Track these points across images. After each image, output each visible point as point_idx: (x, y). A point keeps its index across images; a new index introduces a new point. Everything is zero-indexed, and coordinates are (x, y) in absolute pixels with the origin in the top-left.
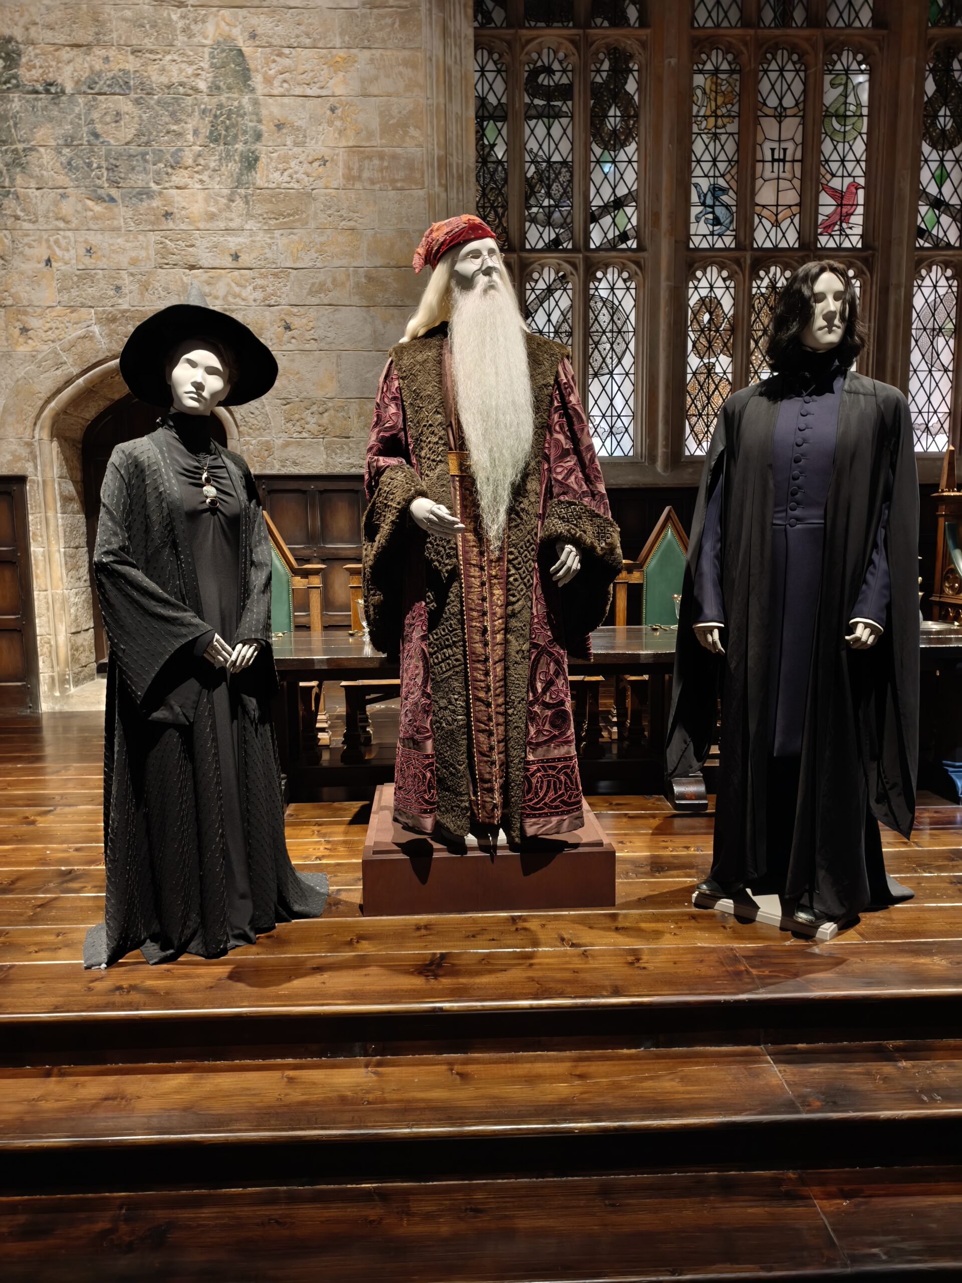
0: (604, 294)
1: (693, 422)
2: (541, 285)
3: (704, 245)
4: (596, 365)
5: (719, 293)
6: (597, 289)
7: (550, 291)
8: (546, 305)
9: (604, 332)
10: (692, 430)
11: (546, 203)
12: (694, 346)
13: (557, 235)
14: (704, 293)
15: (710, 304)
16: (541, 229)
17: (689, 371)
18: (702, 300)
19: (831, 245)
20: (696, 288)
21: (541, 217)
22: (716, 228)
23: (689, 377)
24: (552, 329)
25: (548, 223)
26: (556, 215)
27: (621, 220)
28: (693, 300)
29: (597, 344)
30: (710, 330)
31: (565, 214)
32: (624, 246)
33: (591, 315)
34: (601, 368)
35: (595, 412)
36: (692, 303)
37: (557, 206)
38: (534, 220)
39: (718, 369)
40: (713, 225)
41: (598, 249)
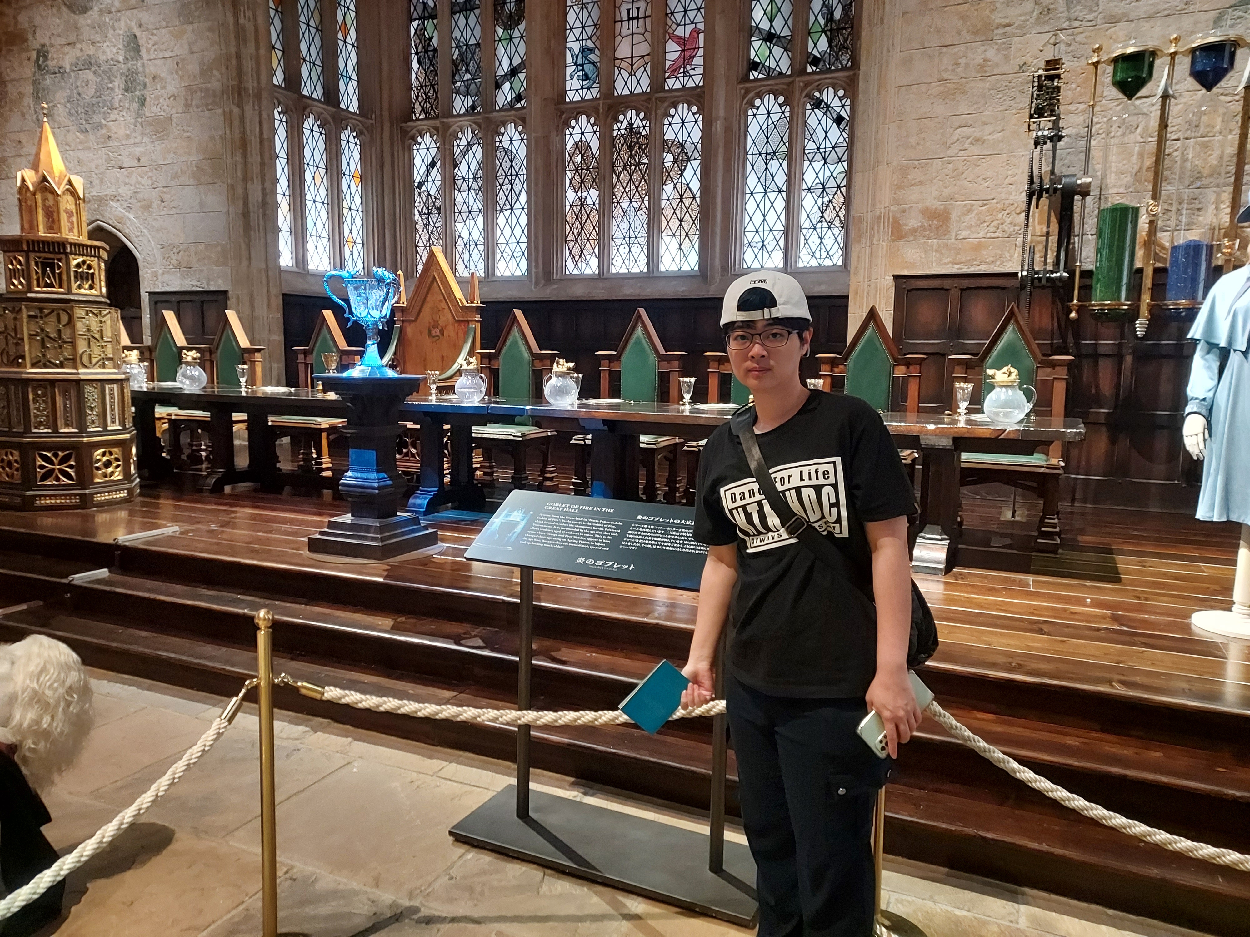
0: (506, 145)
1: (571, 247)
2: (464, 142)
3: (577, 98)
4: (501, 202)
5: (588, 136)
6: (501, 142)
7: (469, 145)
8: (466, 157)
9: (506, 176)
10: (571, 253)
11: (465, 79)
12: (571, 183)
13: (474, 102)
14: (577, 138)
15: (582, 147)
16: (463, 98)
17: (567, 204)
18: (576, 144)
19: (678, 86)
20: (571, 134)
21: (463, 89)
22: (585, 83)
23: (568, 208)
24: (471, 176)
25: (467, 94)
26: (473, 87)
27: (517, 84)
28: (569, 145)
29: (501, 185)
30: (582, 169)
31: (478, 84)
32: (519, 105)
33: (497, 162)
34: (505, 204)
35: (502, 240)
36: (568, 147)
37: (473, 79)
38: (458, 92)
39: (589, 201)
40: (583, 80)
41: (501, 109)
